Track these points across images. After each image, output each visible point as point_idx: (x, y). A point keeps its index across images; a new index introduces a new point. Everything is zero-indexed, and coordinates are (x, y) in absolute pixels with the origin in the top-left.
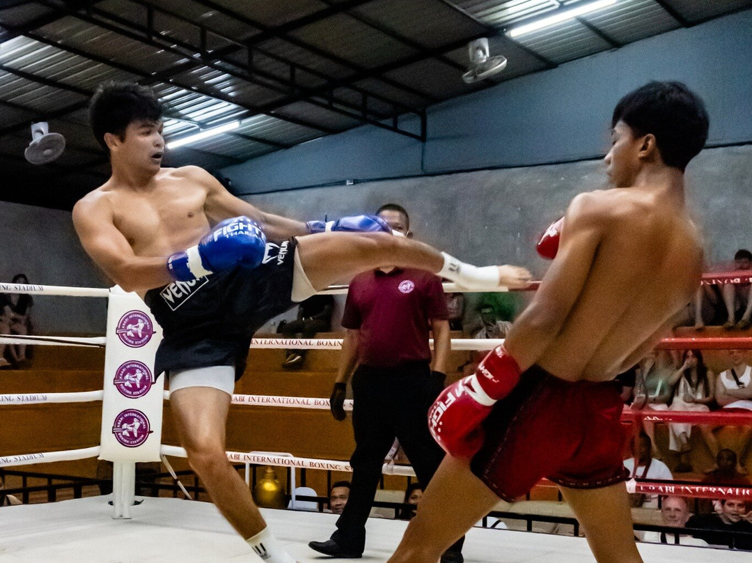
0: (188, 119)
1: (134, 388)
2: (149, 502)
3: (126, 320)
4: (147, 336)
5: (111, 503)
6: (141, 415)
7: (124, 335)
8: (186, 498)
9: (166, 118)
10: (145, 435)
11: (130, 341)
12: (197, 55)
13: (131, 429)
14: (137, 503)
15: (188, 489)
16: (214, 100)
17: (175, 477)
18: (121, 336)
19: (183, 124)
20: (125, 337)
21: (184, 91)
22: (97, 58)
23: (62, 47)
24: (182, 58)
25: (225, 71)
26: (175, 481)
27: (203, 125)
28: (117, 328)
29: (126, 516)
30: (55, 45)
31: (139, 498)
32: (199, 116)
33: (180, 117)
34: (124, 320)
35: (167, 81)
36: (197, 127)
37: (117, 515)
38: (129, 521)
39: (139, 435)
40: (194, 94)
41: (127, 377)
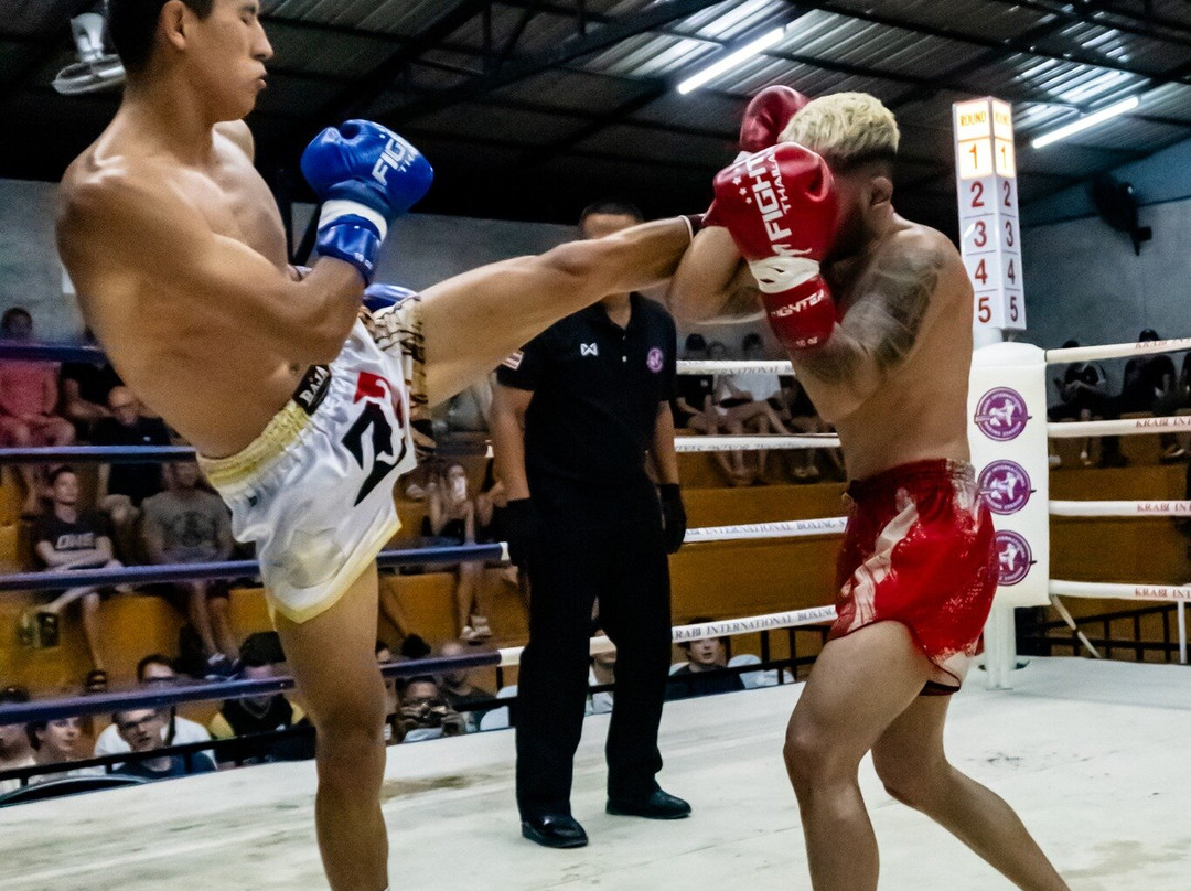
0: (1061, 102)
1: (1005, 500)
2: (1038, 666)
3: (988, 402)
4: (1019, 424)
5: (982, 667)
6: (1017, 538)
7: (986, 424)
8: (1092, 657)
9: (1028, 104)
10: (1025, 566)
11: (995, 432)
12: (1068, 8)
13: (1004, 559)
14: (1020, 666)
15: (1093, 643)
16: (1098, 70)
17: (1073, 625)
18: (982, 426)
19: (1054, 109)
20: (988, 427)
21: (1052, 62)
22: (923, 29)
23: (872, 19)
24: (1045, 15)
25: (1109, 26)
26: (1075, 633)
27: (1084, 108)
28: (976, 415)
29: (1006, 686)
30: (863, 17)
31: (1022, 659)
32: (1077, 95)
33: (1049, 100)
34: (984, 402)
35: (1025, 50)
36: (1076, 111)
37: (992, 683)
38: (1010, 692)
39: (1016, 568)
40: (1068, 65)
41: (994, 484)
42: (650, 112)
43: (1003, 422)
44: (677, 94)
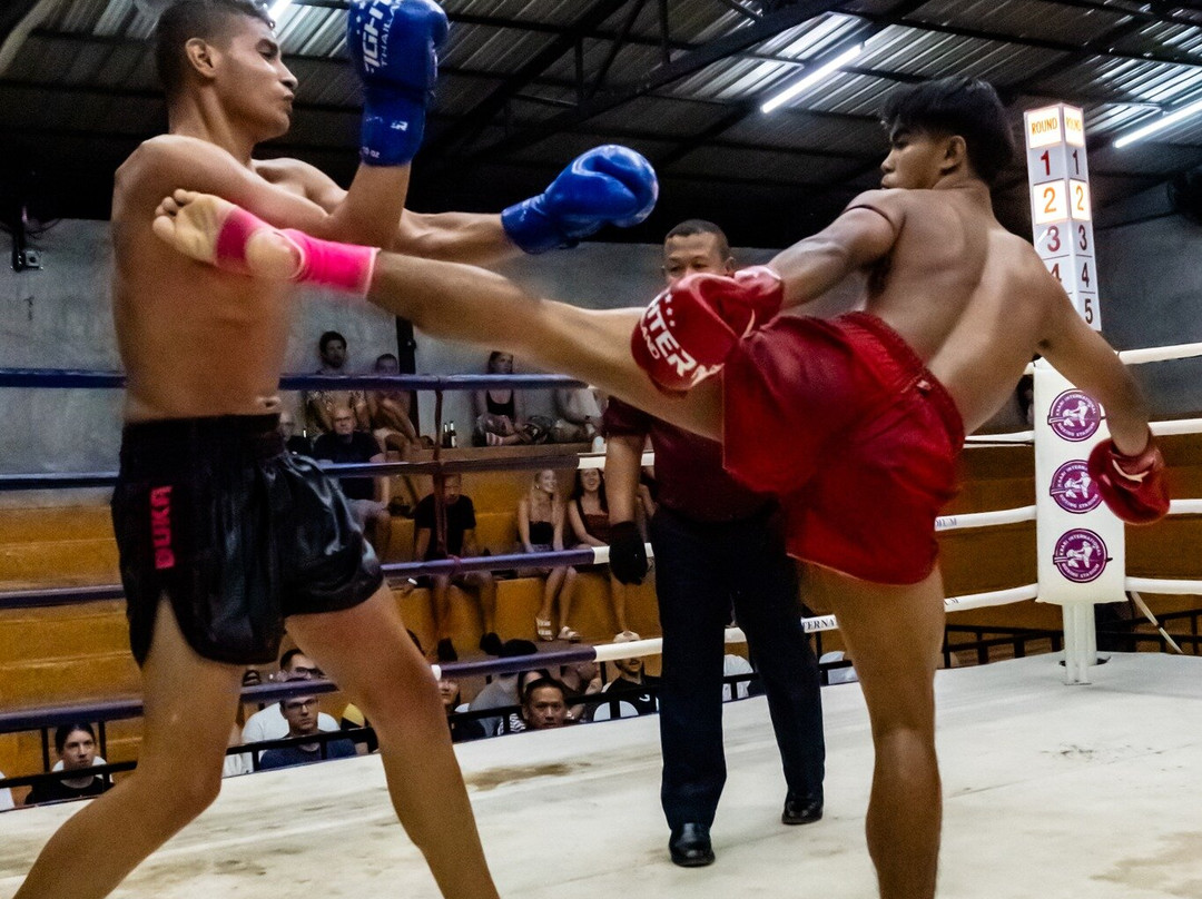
0: (1143, 101)
1: (1080, 499)
2: (1120, 662)
3: (1061, 404)
4: (1093, 424)
5: (1063, 663)
6: (1092, 537)
7: (1060, 425)
8: (1176, 653)
9: (1110, 105)
10: (1101, 564)
11: (1069, 433)
12: (1145, 8)
13: (1079, 557)
14: (1101, 662)
15: (1176, 639)
16: (1180, 67)
17: (1154, 622)
18: (1056, 427)
19: (1136, 109)
20: (1062, 428)
21: (1132, 62)
22: (1000, 38)
23: (949, 30)
24: (1123, 16)
25: (1190, 24)
26: (1161, 624)
27: (1167, 106)
28: (1049, 417)
29: (1086, 681)
30: (939, 29)
31: (1103, 655)
32: (1160, 94)
33: (1130, 100)
34: (1058, 404)
35: (1104, 52)
36: (1158, 110)
37: (1071, 677)
38: (1088, 687)
39: (1092, 565)
40: (1148, 64)
41: (1068, 484)
42: (737, 132)
43: (1077, 423)
44: (761, 114)
